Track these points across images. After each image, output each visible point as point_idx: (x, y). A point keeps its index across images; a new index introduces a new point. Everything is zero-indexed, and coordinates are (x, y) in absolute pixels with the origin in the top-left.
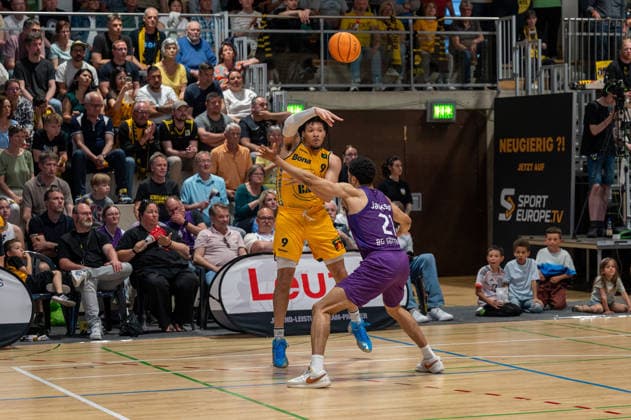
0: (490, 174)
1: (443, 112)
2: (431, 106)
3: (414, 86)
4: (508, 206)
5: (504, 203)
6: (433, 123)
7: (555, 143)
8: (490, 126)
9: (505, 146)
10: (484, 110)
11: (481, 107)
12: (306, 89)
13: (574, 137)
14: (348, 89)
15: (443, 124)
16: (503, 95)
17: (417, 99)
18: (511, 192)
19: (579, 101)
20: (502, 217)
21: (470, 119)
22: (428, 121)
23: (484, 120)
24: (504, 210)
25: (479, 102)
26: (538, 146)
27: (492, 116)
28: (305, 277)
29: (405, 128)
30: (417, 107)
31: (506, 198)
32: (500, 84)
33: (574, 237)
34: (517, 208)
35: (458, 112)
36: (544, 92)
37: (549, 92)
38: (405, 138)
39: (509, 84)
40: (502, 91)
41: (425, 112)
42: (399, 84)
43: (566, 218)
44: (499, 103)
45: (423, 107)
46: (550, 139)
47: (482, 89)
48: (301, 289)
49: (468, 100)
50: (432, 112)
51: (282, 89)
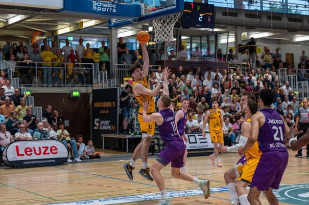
0: (91, 114)
1: (76, 94)
2: (72, 92)
3: (66, 85)
4: (97, 124)
5: (96, 123)
6: (73, 98)
7: (112, 104)
8: (91, 98)
9: (96, 105)
10: (89, 93)
11: (88, 92)
12: (31, 86)
13: (118, 102)
14: (43, 86)
15: (76, 98)
16: (95, 89)
17: (67, 90)
18: (98, 120)
19: (119, 90)
20: (95, 128)
21: (85, 96)
22: (71, 97)
23: (89, 96)
24: (96, 126)
25: (87, 91)
26: (107, 105)
27: (92, 95)
28: (34, 148)
29: (64, 99)
30: (67, 92)
31: (96, 122)
32: (94, 85)
33: (119, 134)
34: (100, 125)
35: (81, 94)
36: (108, 88)
37: (110, 88)
38: (64, 103)
39: (96, 85)
40: (95, 87)
41: (70, 94)
42: (62, 85)
43: (116, 128)
44: (93, 91)
45: (69, 92)
46: (110, 103)
47: (88, 86)
48: (33, 152)
49: (84, 90)
50: (72, 94)
51: (24, 86)
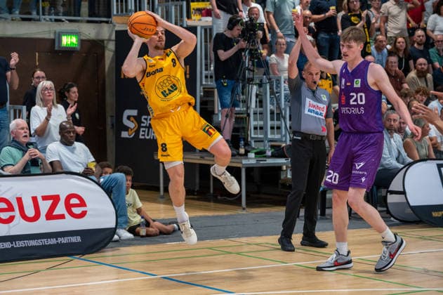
1: (69, 41)
2: (59, 35)
4: (131, 125)
5: (126, 122)
6: (60, 51)
8: (109, 55)
10: (102, 41)
11: (101, 38)
15: (69, 52)
16: (118, 28)
17: (46, 29)
18: (134, 112)
20: (125, 134)
21: (92, 48)
22: (56, 48)
23: (104, 48)
24: (127, 129)
25: (98, 34)
29: (37, 54)
30: (47, 36)
31: (129, 118)
32: (114, 19)
34: (140, 127)
35: (82, 42)
38: (37, 64)
39: (123, 19)
40: (117, 25)
41: (53, 40)
45: (52, 36)
47: (100, 22)
49: (90, 31)
50: (60, 41)
